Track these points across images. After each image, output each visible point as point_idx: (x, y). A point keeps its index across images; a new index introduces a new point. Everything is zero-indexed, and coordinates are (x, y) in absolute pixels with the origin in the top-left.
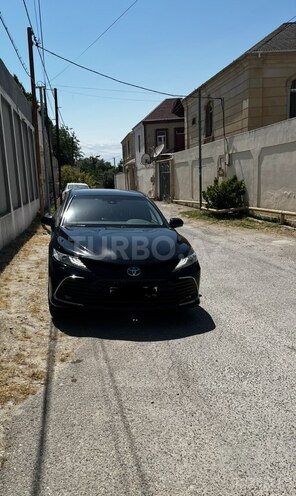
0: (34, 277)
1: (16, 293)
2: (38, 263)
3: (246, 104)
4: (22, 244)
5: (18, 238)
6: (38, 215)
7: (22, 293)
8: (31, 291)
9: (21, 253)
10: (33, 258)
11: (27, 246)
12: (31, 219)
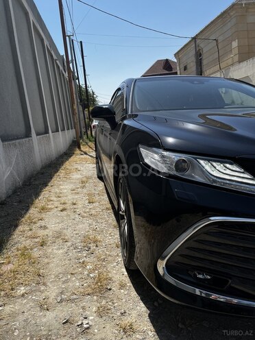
0: (82, 201)
1: (59, 235)
2: (83, 182)
3: (235, 44)
4: (62, 163)
5: (57, 159)
6: (73, 142)
7: (68, 233)
8: (84, 227)
9: (62, 172)
10: (76, 176)
11: (67, 164)
12: (68, 145)
